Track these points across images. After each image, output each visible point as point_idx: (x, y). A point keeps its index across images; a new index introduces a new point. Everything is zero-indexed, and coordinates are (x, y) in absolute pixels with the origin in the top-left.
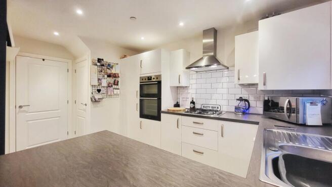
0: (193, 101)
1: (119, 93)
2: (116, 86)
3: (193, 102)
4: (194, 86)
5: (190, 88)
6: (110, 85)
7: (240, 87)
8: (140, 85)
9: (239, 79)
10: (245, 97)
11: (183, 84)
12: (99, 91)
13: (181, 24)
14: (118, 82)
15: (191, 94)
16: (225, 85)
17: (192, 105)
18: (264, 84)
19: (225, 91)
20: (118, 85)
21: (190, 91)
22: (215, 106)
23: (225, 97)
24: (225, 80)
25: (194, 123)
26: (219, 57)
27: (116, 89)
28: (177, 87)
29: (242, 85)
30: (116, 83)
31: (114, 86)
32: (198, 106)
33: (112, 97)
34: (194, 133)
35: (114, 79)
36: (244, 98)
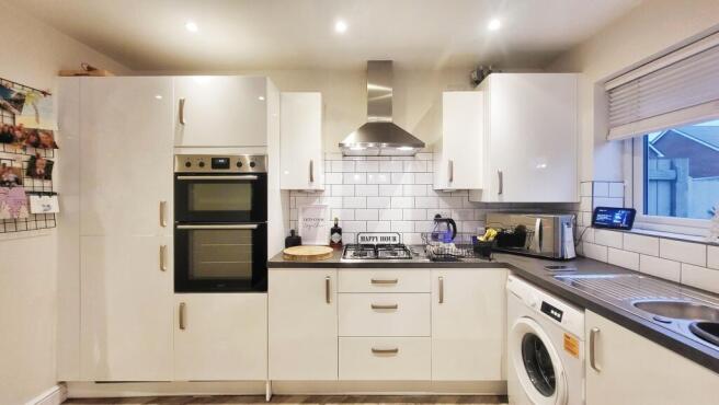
0: (336, 225)
1: (55, 209)
2: (38, 184)
4: (338, 190)
5: (327, 193)
6: (11, 177)
7: (435, 194)
8: (178, 183)
9: (451, 180)
10: (445, 214)
11: (318, 184)
13: (341, 27)
14: (49, 165)
15: (331, 209)
16: (409, 190)
18: (501, 192)
19: (408, 202)
20: (48, 176)
21: (326, 201)
22: (388, 235)
23: (409, 214)
24: (407, 178)
25: (374, 282)
27: (39, 194)
28: (290, 191)
30: (40, 170)
31: (28, 182)
32: (348, 239)
33: (22, 226)
34: (373, 307)
35: (31, 152)
36: (443, 217)
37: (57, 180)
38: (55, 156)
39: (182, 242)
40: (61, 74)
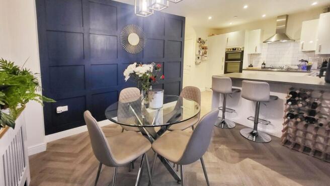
1: (206, 59)
3: (264, 64)
7: (302, 53)
8: (226, 54)
9: (302, 48)
10: (305, 59)
11: (258, 52)
12: (199, 58)
14: (207, 52)
15: (263, 58)
17: (263, 66)
18: (319, 51)
19: (290, 56)
21: (262, 56)
22: (281, 66)
26: (288, 33)
29: (305, 52)
30: (205, 53)
31: (204, 55)
32: (268, 66)
33: (204, 61)
35: (205, 50)
37: (207, 55)
38: (207, 50)
39: (226, 65)
40: (209, 36)
